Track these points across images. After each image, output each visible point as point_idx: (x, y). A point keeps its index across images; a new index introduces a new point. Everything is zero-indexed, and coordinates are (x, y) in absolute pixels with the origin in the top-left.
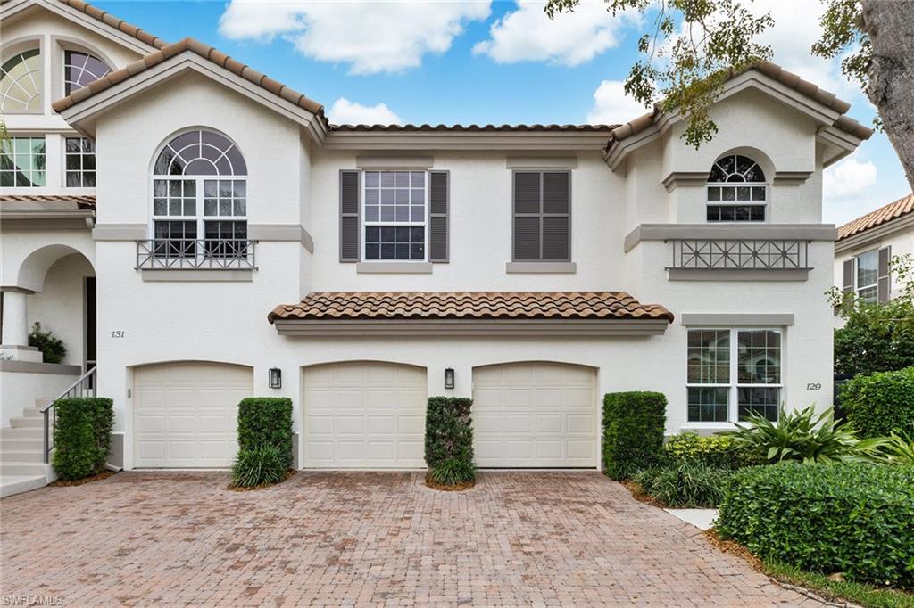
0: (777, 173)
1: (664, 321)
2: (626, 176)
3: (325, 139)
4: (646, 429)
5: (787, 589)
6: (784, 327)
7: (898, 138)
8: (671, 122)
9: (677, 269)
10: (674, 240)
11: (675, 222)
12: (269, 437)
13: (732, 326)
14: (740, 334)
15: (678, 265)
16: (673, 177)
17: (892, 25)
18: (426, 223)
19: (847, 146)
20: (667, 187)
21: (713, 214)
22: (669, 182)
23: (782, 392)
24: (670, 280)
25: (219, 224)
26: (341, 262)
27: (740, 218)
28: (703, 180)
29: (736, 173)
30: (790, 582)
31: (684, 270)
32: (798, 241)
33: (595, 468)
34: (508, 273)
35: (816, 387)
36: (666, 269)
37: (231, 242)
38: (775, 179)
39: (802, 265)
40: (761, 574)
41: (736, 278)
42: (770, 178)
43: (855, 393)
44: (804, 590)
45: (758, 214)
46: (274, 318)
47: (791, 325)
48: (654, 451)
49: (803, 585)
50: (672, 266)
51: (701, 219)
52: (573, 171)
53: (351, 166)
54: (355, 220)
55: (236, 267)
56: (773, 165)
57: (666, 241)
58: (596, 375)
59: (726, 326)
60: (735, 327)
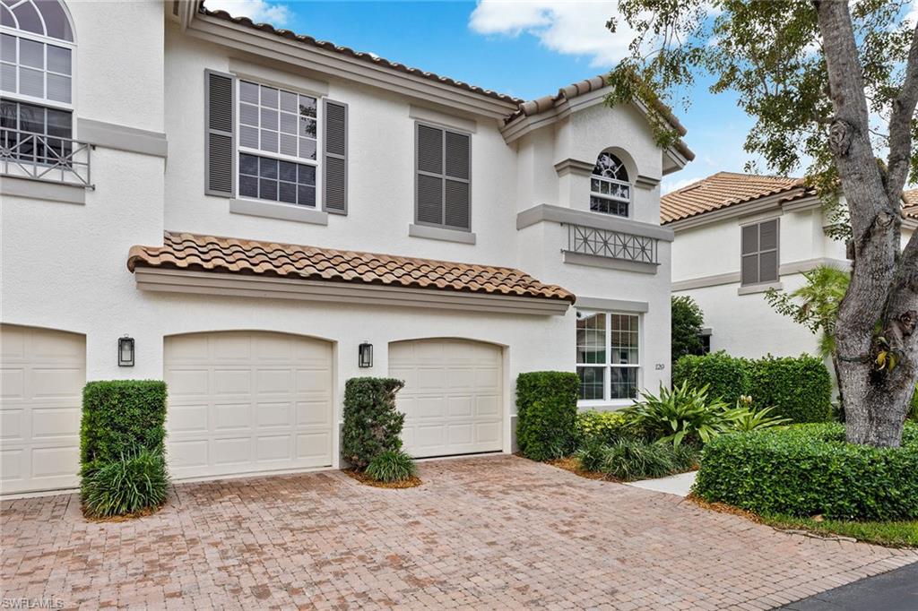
0: (640, 177)
1: (567, 303)
2: (517, 152)
3: (192, 21)
4: (565, 408)
5: (791, 534)
6: (642, 313)
7: (852, 184)
8: (573, 110)
9: (572, 252)
10: (569, 224)
11: (568, 207)
12: (141, 438)
13: (607, 310)
14: (612, 315)
15: (572, 249)
16: (569, 163)
17: (854, 100)
18: (319, 163)
19: (680, 165)
20: (558, 171)
21: (594, 204)
22: (562, 167)
23: (639, 370)
24: (565, 263)
25: (18, 106)
26: (206, 195)
27: (612, 212)
28: (589, 171)
29: (609, 169)
30: (789, 528)
31: (577, 254)
32: (651, 239)
33: (501, 451)
35: (661, 367)
36: (562, 251)
37: (42, 138)
38: (637, 181)
39: (654, 261)
40: (763, 526)
41: (611, 266)
42: (633, 180)
43: (687, 373)
44: (805, 532)
45: (624, 210)
46: (137, 263)
47: (646, 312)
48: (570, 429)
49: (801, 528)
50: (567, 249)
51: (585, 206)
52: (473, 136)
53: (223, 68)
54: (228, 142)
55: (57, 178)
56: (637, 169)
57: (562, 224)
58: (502, 354)
59: (603, 310)
60: (610, 310)
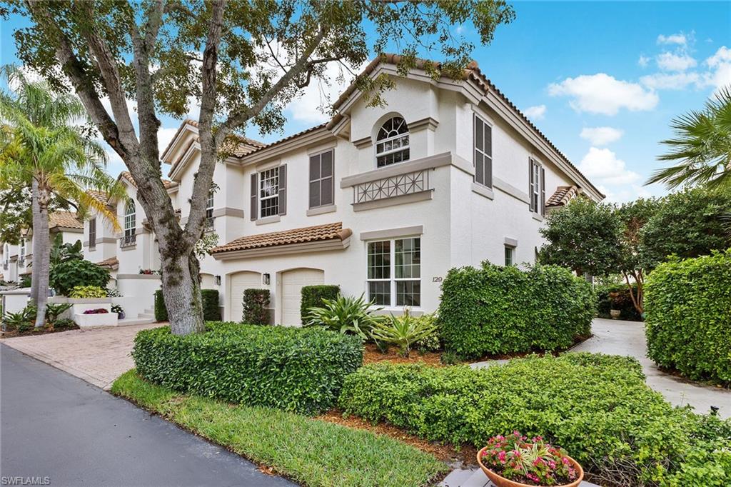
10: (355, 185)
13: (391, 238)
14: (395, 241)
15: (356, 202)
18: (278, 194)
21: (381, 162)
23: (421, 283)
24: (354, 212)
26: (251, 221)
27: (397, 161)
29: (393, 130)
31: (359, 204)
32: (422, 171)
34: (308, 216)
35: (438, 280)
36: (351, 205)
38: (410, 129)
39: (425, 189)
41: (387, 205)
45: (406, 155)
47: (422, 234)
50: (353, 203)
51: (372, 165)
52: (336, 148)
53: (254, 171)
56: (406, 120)
57: (353, 187)
59: (388, 238)
60: (394, 238)
